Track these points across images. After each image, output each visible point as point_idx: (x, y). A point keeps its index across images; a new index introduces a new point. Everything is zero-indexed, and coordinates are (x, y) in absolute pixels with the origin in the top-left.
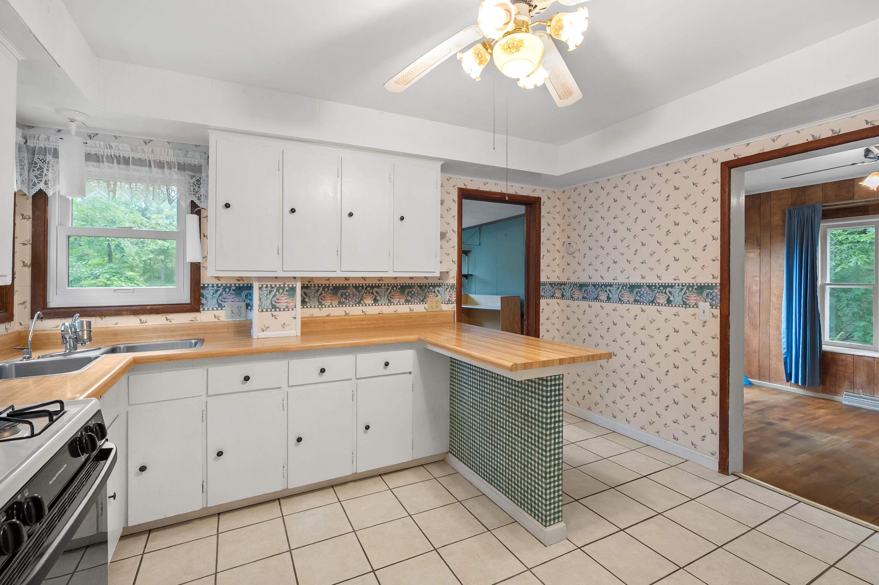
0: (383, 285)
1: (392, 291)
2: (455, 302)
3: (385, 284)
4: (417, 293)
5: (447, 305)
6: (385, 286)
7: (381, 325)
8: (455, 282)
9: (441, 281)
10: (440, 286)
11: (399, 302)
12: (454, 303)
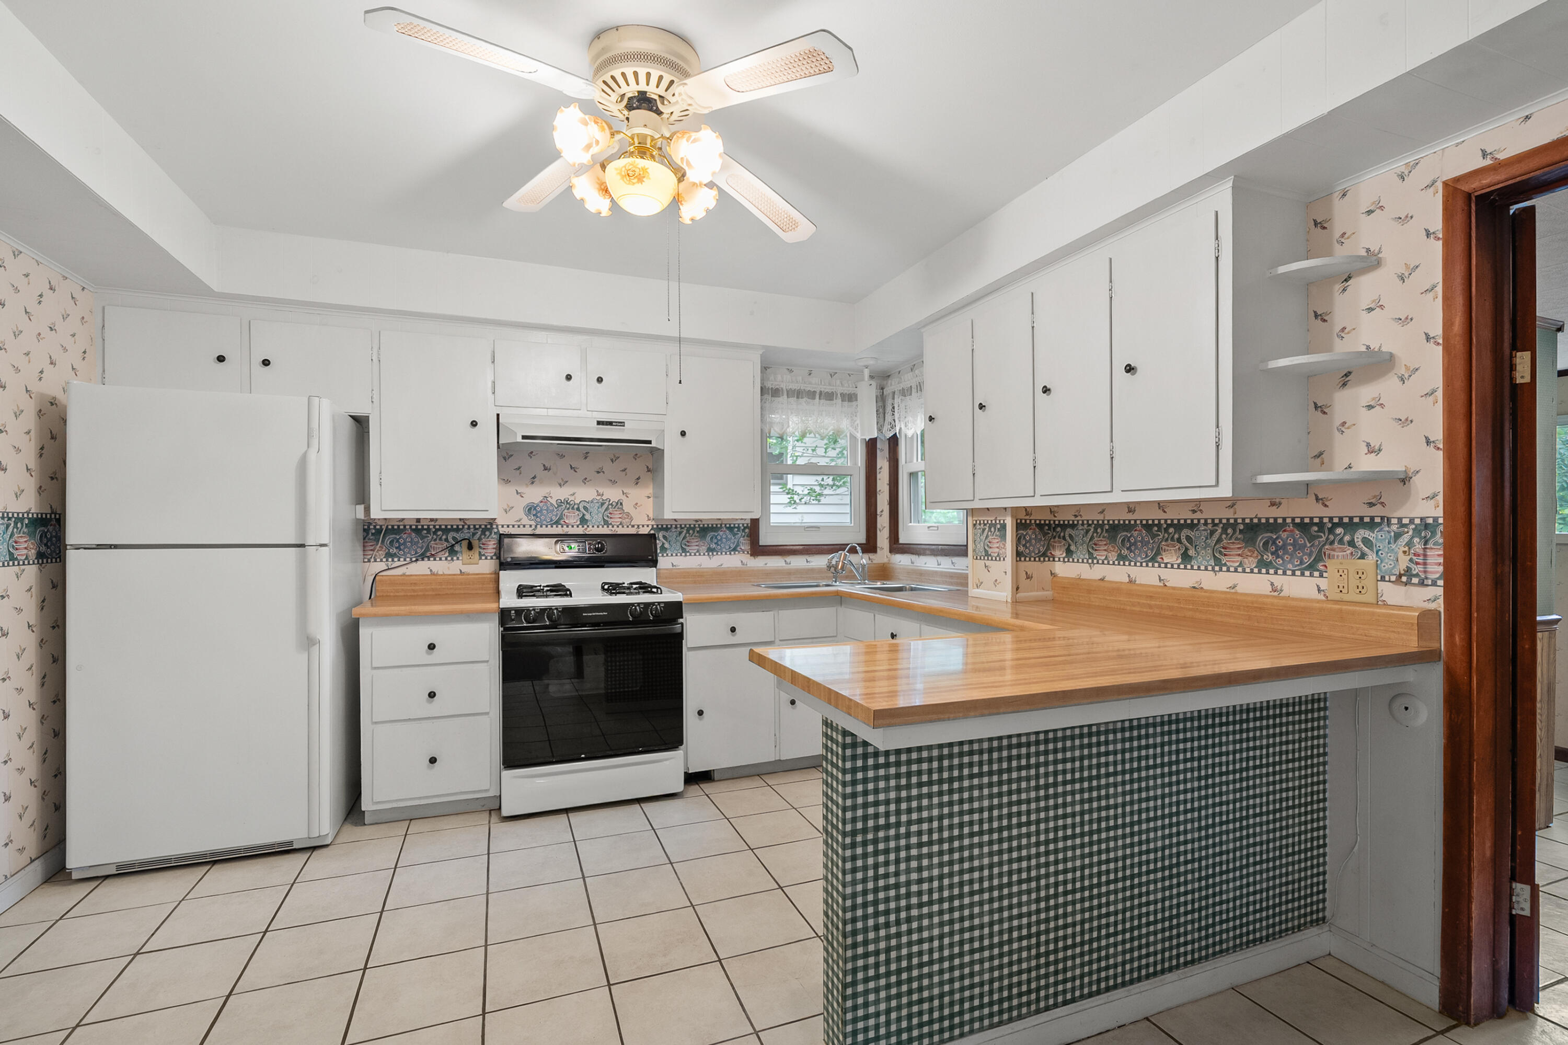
0: (1202, 521)
1: (1224, 536)
2: (1441, 583)
3: (1206, 520)
4: (1294, 545)
5: (1402, 589)
6: (1206, 524)
7: (1189, 614)
8: (1439, 512)
9: (1377, 511)
10: (1372, 525)
11: (1241, 565)
12: (1434, 584)
